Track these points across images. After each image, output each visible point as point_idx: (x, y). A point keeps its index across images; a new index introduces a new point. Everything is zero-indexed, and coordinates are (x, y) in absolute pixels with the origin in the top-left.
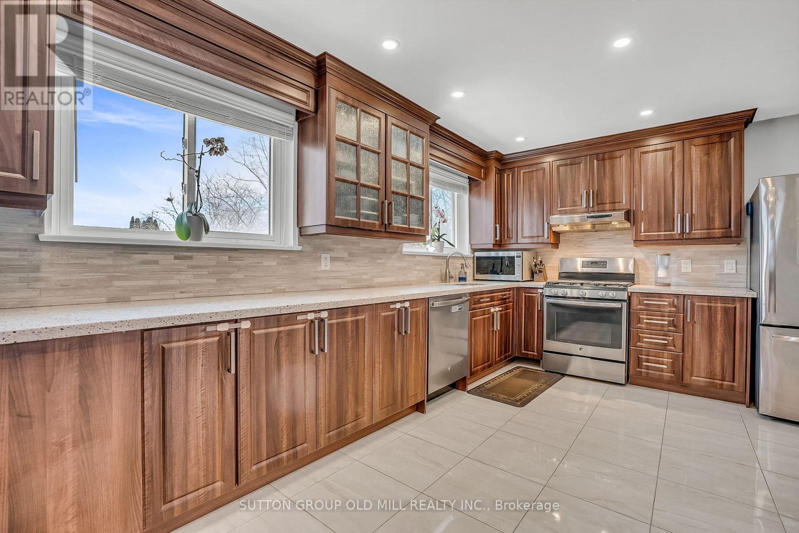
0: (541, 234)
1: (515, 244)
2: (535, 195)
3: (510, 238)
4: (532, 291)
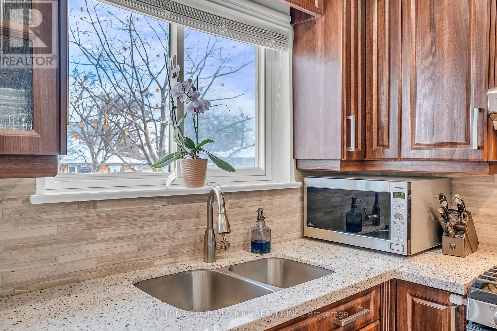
0: (460, 138)
1: (395, 160)
2: (446, 38)
3: (383, 145)
4: (429, 295)
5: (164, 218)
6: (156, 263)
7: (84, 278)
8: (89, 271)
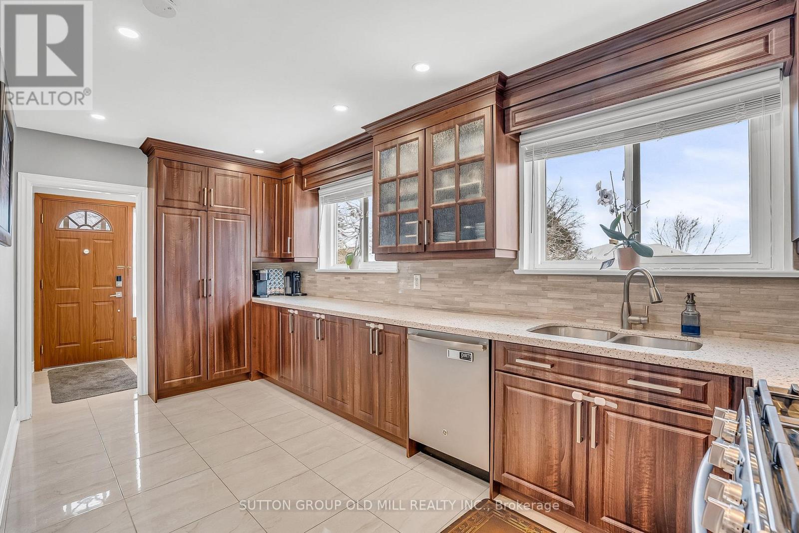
5: (594, 291)
6: (587, 321)
7: (541, 317)
8: (543, 314)
